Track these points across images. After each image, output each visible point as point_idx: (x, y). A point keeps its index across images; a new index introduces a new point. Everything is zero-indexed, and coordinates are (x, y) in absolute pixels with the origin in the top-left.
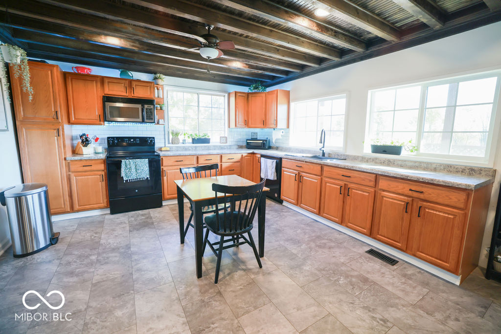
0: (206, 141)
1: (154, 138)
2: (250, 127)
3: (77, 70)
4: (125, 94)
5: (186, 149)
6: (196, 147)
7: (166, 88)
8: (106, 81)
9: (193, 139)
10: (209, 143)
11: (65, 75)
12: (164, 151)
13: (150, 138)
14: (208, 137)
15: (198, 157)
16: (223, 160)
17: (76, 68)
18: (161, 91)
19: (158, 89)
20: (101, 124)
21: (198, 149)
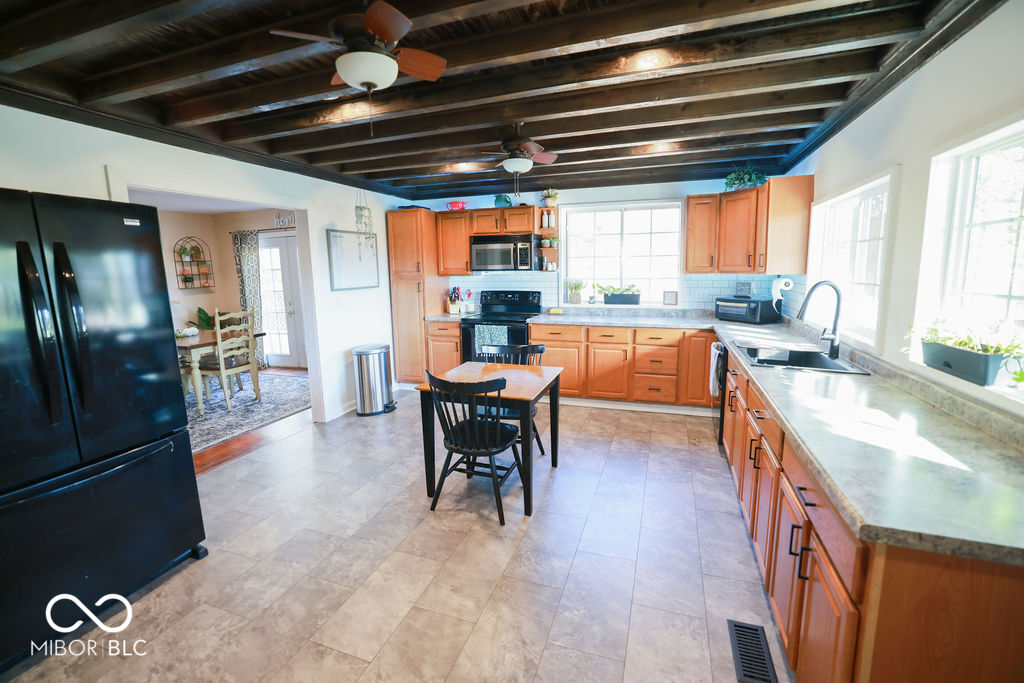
0: (632, 299)
1: (539, 293)
2: (722, 272)
3: (452, 206)
4: (495, 230)
5: (591, 313)
6: (610, 310)
7: (563, 211)
8: (475, 215)
9: (606, 295)
10: (637, 303)
11: (439, 217)
12: (553, 314)
13: (534, 293)
14: (638, 291)
15: (588, 330)
16: (638, 340)
17: (451, 203)
18: (552, 217)
19: (549, 214)
20: (468, 275)
21: (613, 313)
